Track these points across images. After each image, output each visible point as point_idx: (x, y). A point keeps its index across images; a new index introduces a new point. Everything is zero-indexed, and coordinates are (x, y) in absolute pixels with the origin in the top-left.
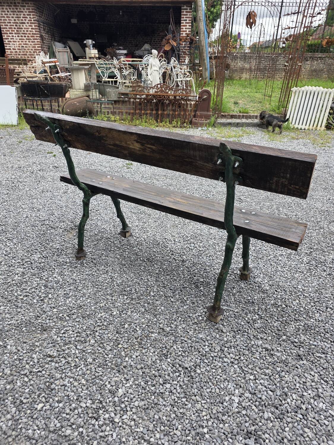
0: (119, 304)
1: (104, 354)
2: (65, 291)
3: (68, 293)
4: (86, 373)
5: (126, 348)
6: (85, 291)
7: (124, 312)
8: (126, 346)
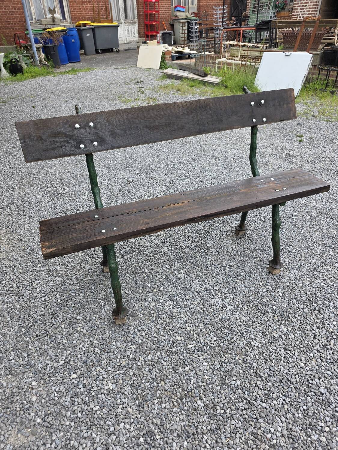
0: (202, 341)
1: (145, 378)
2: (175, 291)
3: (176, 296)
4: (118, 381)
5: (166, 391)
6: (189, 303)
7: (199, 353)
8: (167, 388)
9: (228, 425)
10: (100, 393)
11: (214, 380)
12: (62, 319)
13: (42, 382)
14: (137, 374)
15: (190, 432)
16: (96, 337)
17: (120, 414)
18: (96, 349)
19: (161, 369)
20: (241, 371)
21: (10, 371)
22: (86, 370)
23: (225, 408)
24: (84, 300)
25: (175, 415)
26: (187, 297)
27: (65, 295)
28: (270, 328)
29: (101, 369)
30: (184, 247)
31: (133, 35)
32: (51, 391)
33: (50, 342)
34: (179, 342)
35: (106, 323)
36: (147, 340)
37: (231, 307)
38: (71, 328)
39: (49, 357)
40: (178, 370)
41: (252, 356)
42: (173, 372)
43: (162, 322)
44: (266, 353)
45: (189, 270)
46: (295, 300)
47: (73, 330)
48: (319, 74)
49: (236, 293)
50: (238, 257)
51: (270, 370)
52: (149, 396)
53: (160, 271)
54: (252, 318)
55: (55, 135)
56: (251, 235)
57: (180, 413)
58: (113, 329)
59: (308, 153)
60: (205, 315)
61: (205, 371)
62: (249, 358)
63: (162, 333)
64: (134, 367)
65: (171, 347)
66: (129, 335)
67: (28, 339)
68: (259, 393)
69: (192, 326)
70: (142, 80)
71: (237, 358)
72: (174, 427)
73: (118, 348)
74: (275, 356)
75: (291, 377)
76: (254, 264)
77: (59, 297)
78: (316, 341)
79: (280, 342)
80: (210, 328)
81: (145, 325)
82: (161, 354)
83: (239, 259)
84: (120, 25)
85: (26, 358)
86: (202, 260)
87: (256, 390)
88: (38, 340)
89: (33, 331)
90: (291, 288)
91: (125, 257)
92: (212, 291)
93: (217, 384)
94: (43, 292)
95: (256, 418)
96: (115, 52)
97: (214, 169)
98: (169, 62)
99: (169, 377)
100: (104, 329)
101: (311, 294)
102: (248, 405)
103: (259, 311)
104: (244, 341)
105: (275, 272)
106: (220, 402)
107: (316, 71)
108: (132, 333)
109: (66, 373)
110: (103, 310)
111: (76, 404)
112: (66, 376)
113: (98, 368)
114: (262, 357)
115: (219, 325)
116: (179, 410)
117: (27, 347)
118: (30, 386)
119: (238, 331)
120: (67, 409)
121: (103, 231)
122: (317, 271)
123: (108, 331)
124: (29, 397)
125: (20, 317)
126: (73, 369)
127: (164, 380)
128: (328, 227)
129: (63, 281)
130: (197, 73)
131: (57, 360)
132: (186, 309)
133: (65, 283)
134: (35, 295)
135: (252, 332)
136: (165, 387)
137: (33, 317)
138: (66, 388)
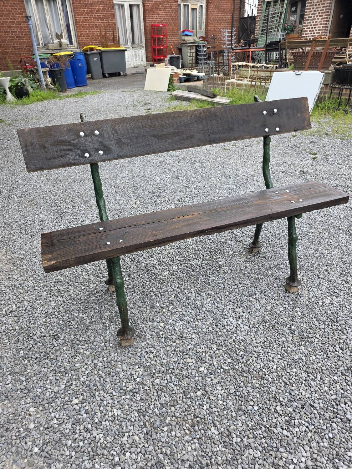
0: (215, 363)
1: (153, 403)
2: (186, 311)
3: (186, 315)
4: (124, 406)
5: (176, 417)
6: (200, 323)
7: (212, 376)
8: (177, 414)
9: (246, 455)
10: (104, 420)
11: (229, 406)
12: (63, 341)
13: (41, 408)
14: (145, 399)
15: (203, 463)
16: (100, 359)
17: (126, 442)
18: (100, 372)
19: (171, 394)
20: (258, 396)
21: (7, 397)
22: (88, 395)
23: (241, 436)
24: (88, 321)
25: (187, 444)
26: (198, 317)
27: (68, 315)
28: (289, 349)
29: (105, 394)
30: (195, 265)
31: (141, 59)
32: (50, 418)
33: (50, 365)
34: (190, 364)
35: (111, 345)
36: (155, 363)
37: (246, 327)
38: (73, 350)
39: (48, 381)
40: (189, 394)
41: (270, 379)
42: (184, 397)
43: (172, 343)
44: (286, 376)
45: (200, 289)
46: (315, 320)
47: (76, 352)
48: (331, 93)
49: (251, 313)
50: (252, 275)
51: (291, 394)
52: (158, 423)
53: (169, 290)
54: (269, 339)
55: (58, 143)
56: (265, 253)
57: (192, 442)
58: (119, 351)
59: (323, 170)
60: (218, 335)
61: (219, 396)
62: (267, 382)
63: (172, 355)
64: (141, 392)
65: (181, 370)
66: (136, 357)
67: (26, 361)
68: (279, 419)
69: (204, 348)
70: (149, 102)
71: (254, 381)
72: (185, 458)
73: (123, 371)
74: (296, 379)
75: (314, 402)
76: (269, 282)
77: (61, 317)
78: (340, 363)
79: (301, 365)
80: (223, 349)
81: (153, 347)
82: (171, 377)
83: (254, 277)
84: (128, 49)
85: (24, 382)
86: (214, 278)
87: (276, 416)
88: (38, 363)
89: (33, 354)
90: (310, 307)
91: (132, 276)
92: (225, 310)
93: (233, 410)
94: (44, 312)
95: (276, 448)
96: (122, 76)
97: (225, 187)
98: (176, 84)
99: (180, 402)
100: (108, 351)
101: (332, 313)
102: (267, 433)
103: (276, 331)
104: (261, 363)
105: (292, 290)
106: (236, 429)
107: (328, 90)
108: (139, 355)
109: (67, 398)
110: (108, 331)
111: (78, 431)
112: (67, 401)
113: (102, 392)
114: (281, 381)
115: (233, 346)
116: (191, 438)
117: (25, 371)
118: (28, 413)
119: (254, 353)
120: (67, 437)
121: (109, 243)
122: (338, 289)
123: (113, 354)
124: (26, 424)
125: (18, 339)
126: (75, 394)
127: (174, 406)
128: (348, 243)
129: (66, 301)
130: (205, 94)
131: (57, 384)
132: (197, 329)
133: (68, 303)
134: (36, 315)
135: (269, 354)
136: (175, 413)
137: (32, 339)
138: (67, 415)
